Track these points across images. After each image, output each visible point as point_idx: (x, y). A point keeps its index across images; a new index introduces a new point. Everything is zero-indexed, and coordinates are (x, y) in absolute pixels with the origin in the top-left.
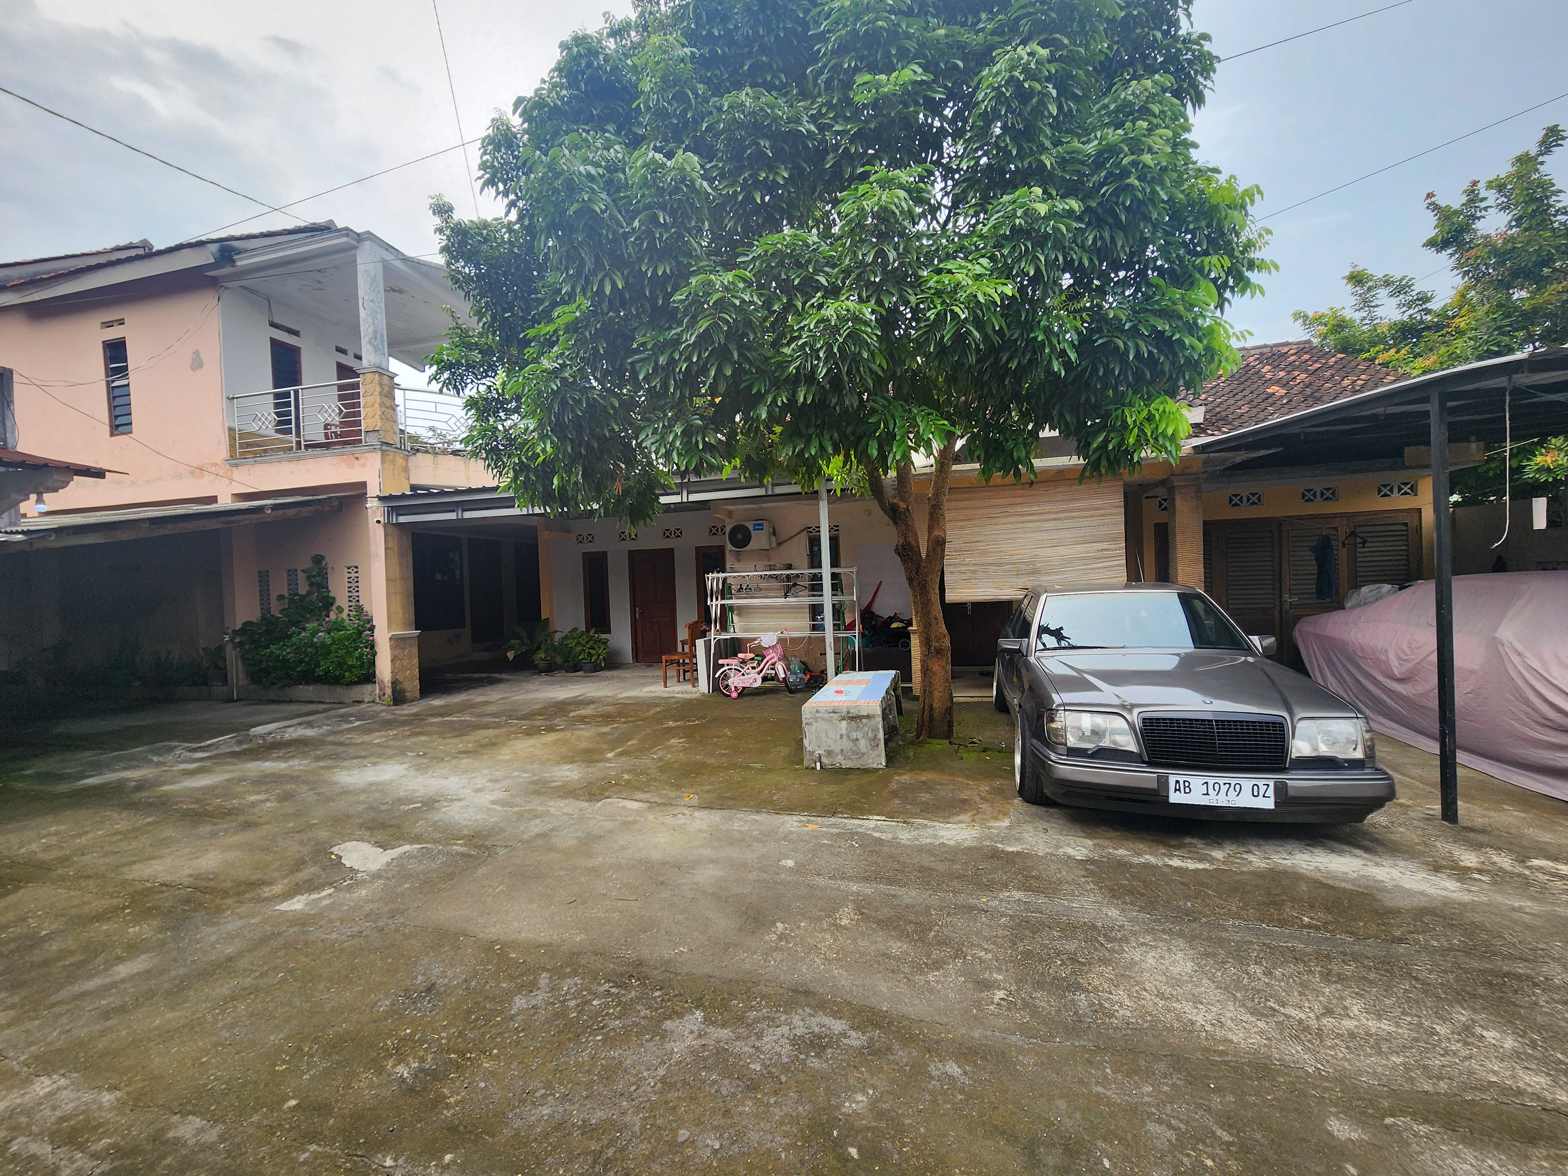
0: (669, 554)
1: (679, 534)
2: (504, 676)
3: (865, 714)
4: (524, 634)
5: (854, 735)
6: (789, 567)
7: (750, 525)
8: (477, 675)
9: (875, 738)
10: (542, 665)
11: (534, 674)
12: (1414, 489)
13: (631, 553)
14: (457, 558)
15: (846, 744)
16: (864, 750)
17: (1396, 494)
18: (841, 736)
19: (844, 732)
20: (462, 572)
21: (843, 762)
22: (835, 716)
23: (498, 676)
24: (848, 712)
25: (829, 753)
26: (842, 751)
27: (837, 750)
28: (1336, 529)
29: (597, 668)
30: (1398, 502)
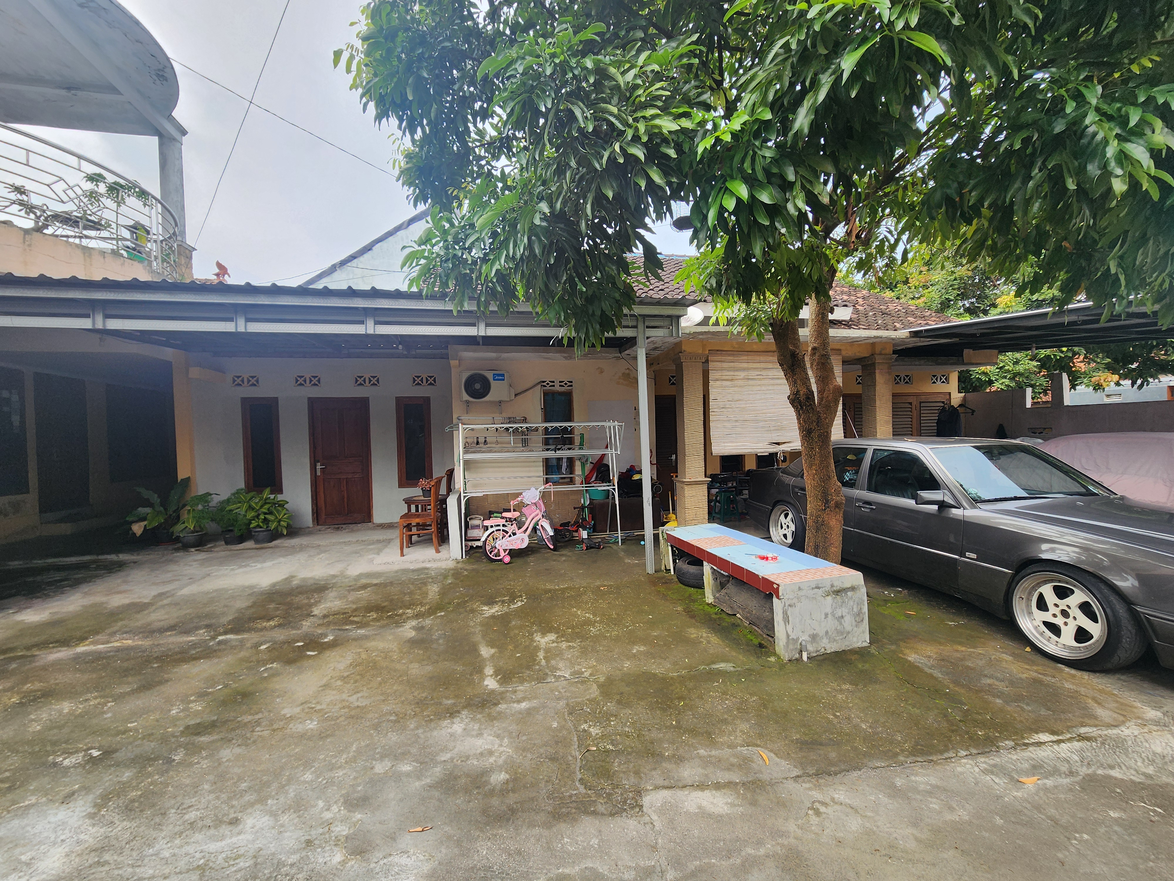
0: (363, 403)
1: (375, 381)
2: (123, 557)
3: (849, 586)
4: (155, 498)
5: (839, 613)
6: (525, 420)
7: (489, 375)
8: (73, 560)
9: (860, 613)
10: (191, 538)
11: (177, 550)
12: (947, 380)
13: (312, 402)
14: (15, 398)
15: (831, 624)
16: (848, 628)
17: (939, 383)
18: (826, 615)
19: (829, 610)
20: (23, 416)
21: (828, 646)
22: (820, 592)
23: (113, 557)
24: (832, 586)
25: (814, 637)
26: (827, 632)
27: (822, 633)
28: (911, 403)
29: (275, 535)
30: (940, 387)
